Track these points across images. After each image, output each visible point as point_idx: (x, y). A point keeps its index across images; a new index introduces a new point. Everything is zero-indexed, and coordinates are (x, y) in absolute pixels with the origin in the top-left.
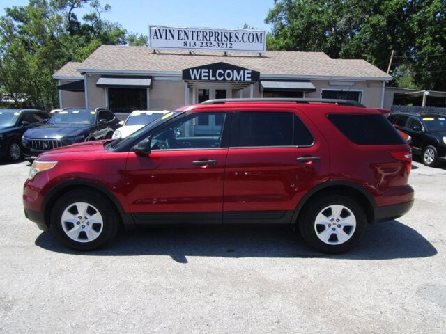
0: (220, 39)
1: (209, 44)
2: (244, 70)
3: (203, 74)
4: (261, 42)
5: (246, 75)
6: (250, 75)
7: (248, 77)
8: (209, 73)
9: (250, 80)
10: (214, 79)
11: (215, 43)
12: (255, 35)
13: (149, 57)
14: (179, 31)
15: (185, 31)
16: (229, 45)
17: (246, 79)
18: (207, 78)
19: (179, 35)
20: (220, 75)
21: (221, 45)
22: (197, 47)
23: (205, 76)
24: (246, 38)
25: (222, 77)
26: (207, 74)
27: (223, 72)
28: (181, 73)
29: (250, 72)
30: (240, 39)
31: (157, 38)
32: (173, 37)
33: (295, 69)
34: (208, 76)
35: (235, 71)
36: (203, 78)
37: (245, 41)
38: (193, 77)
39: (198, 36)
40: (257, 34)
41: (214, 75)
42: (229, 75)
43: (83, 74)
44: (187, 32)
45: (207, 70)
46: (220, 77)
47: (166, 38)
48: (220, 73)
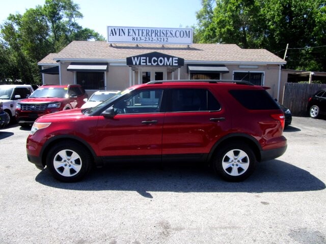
0: (159, 35)
1: (151, 39)
2: (173, 57)
3: (142, 61)
4: (189, 37)
5: (174, 61)
6: (177, 61)
7: (175, 63)
8: (146, 60)
9: (177, 64)
10: (150, 64)
11: (155, 38)
12: (185, 32)
13: (107, 49)
14: (129, 30)
15: (133, 30)
16: (165, 40)
17: (174, 64)
18: (145, 64)
19: (129, 32)
20: (155, 61)
21: (159, 39)
22: (142, 41)
23: (143, 62)
24: (178, 34)
25: (156, 63)
26: (144, 61)
27: (156, 59)
28: (126, 61)
29: (177, 59)
30: (174, 35)
31: (113, 35)
32: (124, 34)
33: (214, 56)
34: (146, 62)
35: (166, 59)
36: (142, 64)
37: (177, 36)
38: (134, 63)
39: (142, 33)
40: (186, 31)
41: (150, 62)
42: (161, 61)
43: (58, 61)
44: (135, 30)
45: (145, 58)
46: (154, 62)
47: (120, 35)
48: (154, 60)
